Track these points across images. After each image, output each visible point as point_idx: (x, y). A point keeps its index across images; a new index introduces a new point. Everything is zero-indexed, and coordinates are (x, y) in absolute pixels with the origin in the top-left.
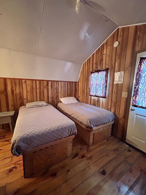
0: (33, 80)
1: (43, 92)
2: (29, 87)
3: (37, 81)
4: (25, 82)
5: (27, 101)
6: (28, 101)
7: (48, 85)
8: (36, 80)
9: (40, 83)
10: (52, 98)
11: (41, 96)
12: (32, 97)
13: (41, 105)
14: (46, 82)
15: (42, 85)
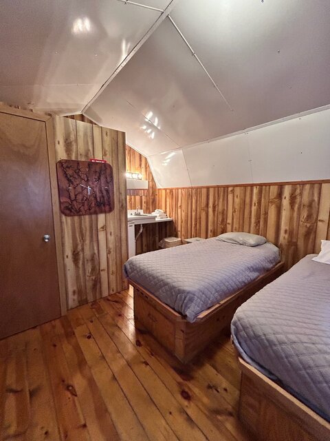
0: (245, 186)
1: (266, 213)
2: (237, 200)
3: (255, 187)
4: (233, 191)
5: (232, 229)
6: (234, 228)
7: (280, 195)
8: (252, 186)
9: (260, 192)
10: (291, 233)
11: (259, 222)
12: (241, 222)
13: (241, 242)
14: (276, 187)
15: (265, 197)
